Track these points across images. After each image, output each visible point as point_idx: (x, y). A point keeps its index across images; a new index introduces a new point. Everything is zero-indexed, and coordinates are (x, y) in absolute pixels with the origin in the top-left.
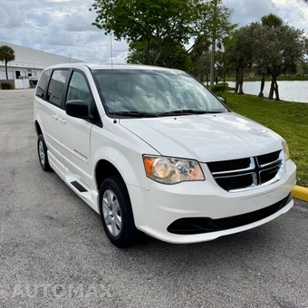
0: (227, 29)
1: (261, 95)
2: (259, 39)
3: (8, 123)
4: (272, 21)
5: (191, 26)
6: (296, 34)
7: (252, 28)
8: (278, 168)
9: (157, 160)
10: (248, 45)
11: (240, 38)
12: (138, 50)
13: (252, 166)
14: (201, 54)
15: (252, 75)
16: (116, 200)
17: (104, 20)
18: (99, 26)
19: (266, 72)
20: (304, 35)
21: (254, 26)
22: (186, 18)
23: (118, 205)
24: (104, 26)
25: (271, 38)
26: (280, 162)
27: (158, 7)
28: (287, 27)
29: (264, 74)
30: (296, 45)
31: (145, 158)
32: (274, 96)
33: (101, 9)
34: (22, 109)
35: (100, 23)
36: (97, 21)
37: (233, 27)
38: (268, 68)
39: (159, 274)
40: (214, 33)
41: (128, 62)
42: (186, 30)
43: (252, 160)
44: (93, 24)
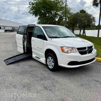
0: (70, 14)
1: (80, 34)
2: (80, 17)
3: (4, 43)
4: (83, 12)
5: (58, 13)
6: (90, 16)
7: (77, 14)
8: (92, 50)
9: (64, 48)
10: (76, 19)
11: (74, 17)
12: (41, 20)
13: (87, 49)
14: (60, 22)
15: (76, 28)
16: (52, 59)
17: (32, 11)
18: (30, 13)
19: (81, 27)
20: (93, 16)
21: (78, 13)
22: (57, 11)
23: (53, 60)
24: (32, 13)
25: (83, 17)
26: (93, 49)
27: (49, 7)
28: (87, 14)
29: (81, 28)
30: (90, 19)
31: (61, 47)
32: (84, 35)
33: (31, 8)
34: (5, 39)
35: (31, 12)
36: (30, 11)
37: (71, 14)
38: (82, 26)
39: (65, 76)
40: (66, 15)
41: (38, 24)
42: (57, 14)
43: (87, 48)
44: (29, 12)
